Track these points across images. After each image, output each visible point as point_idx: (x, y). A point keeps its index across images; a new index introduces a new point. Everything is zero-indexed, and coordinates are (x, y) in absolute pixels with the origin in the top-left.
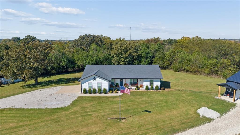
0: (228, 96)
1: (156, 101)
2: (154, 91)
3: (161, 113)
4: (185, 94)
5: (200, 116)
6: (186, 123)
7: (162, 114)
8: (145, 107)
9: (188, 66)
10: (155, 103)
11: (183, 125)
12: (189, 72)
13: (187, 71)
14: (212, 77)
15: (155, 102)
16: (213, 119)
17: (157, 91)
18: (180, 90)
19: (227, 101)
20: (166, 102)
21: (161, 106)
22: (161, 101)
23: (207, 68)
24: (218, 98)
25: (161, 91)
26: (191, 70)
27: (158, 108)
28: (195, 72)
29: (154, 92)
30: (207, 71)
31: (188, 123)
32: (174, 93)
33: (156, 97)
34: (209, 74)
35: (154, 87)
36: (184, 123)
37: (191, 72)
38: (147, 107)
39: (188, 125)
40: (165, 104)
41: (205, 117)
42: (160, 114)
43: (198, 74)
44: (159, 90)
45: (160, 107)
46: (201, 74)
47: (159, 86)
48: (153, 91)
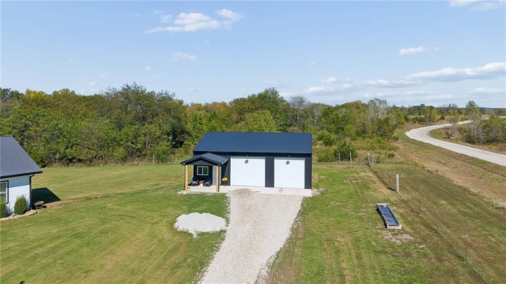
0: (201, 185)
1: (42, 241)
2: (11, 217)
3: (88, 269)
4: (111, 204)
5: (190, 234)
6: (179, 263)
7: (93, 270)
8: (11, 272)
9: (72, 147)
10: (40, 250)
11: (179, 272)
12: (74, 162)
13: (71, 161)
14: (133, 165)
15: (41, 246)
16: (221, 231)
17: (24, 215)
18: (91, 199)
19: (205, 194)
20: (77, 236)
21: (67, 249)
22: (58, 237)
23: (120, 145)
24: (185, 192)
25: (37, 212)
26: (82, 158)
27: (61, 258)
28: (91, 161)
29: (15, 220)
30: (120, 151)
31: (186, 262)
32: (81, 208)
33: (32, 233)
34: (124, 160)
35: (8, 205)
36: (177, 266)
37: (80, 160)
38: (19, 270)
39: (189, 266)
40: (78, 241)
41: (203, 234)
42: (87, 272)
43: (99, 165)
44: (30, 210)
45: (68, 253)
46: (106, 163)
47: (28, 197)
48: (7, 218)
